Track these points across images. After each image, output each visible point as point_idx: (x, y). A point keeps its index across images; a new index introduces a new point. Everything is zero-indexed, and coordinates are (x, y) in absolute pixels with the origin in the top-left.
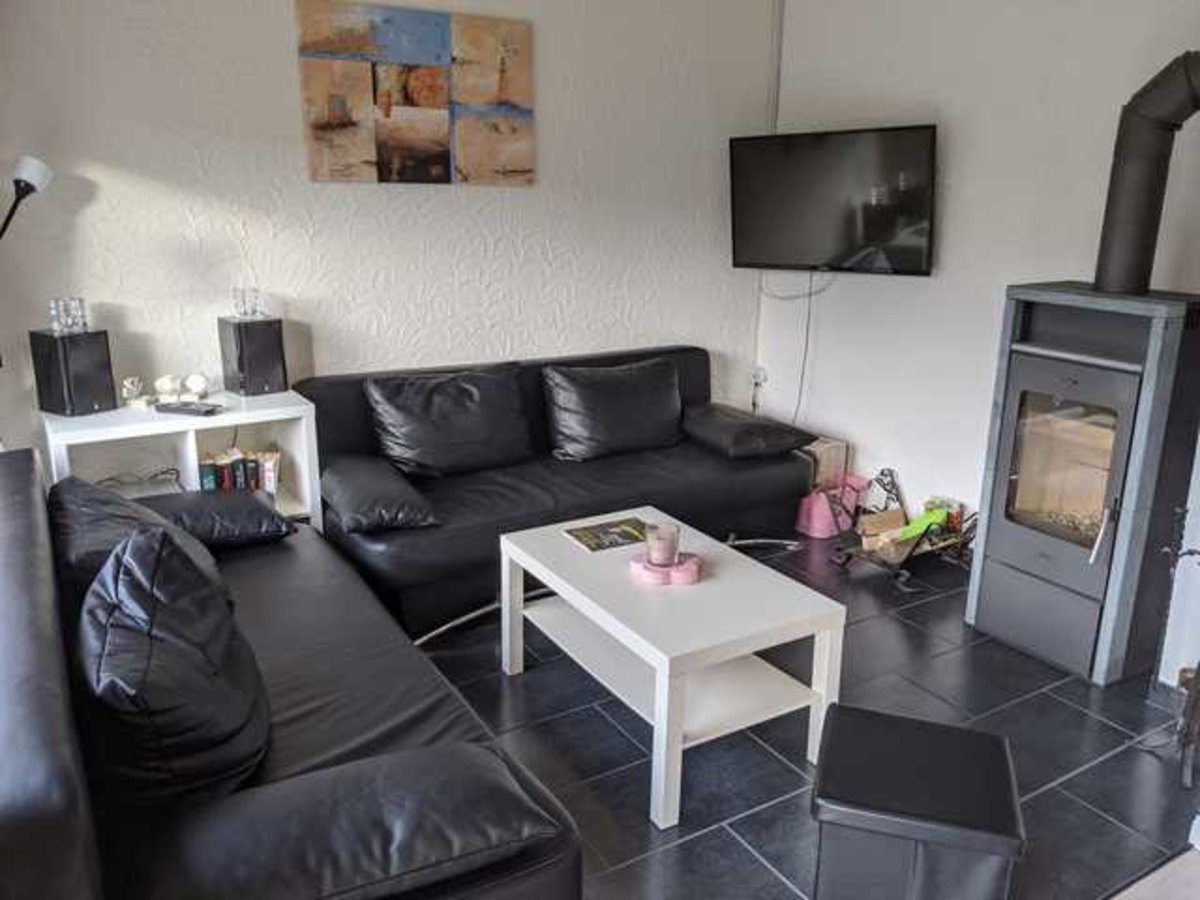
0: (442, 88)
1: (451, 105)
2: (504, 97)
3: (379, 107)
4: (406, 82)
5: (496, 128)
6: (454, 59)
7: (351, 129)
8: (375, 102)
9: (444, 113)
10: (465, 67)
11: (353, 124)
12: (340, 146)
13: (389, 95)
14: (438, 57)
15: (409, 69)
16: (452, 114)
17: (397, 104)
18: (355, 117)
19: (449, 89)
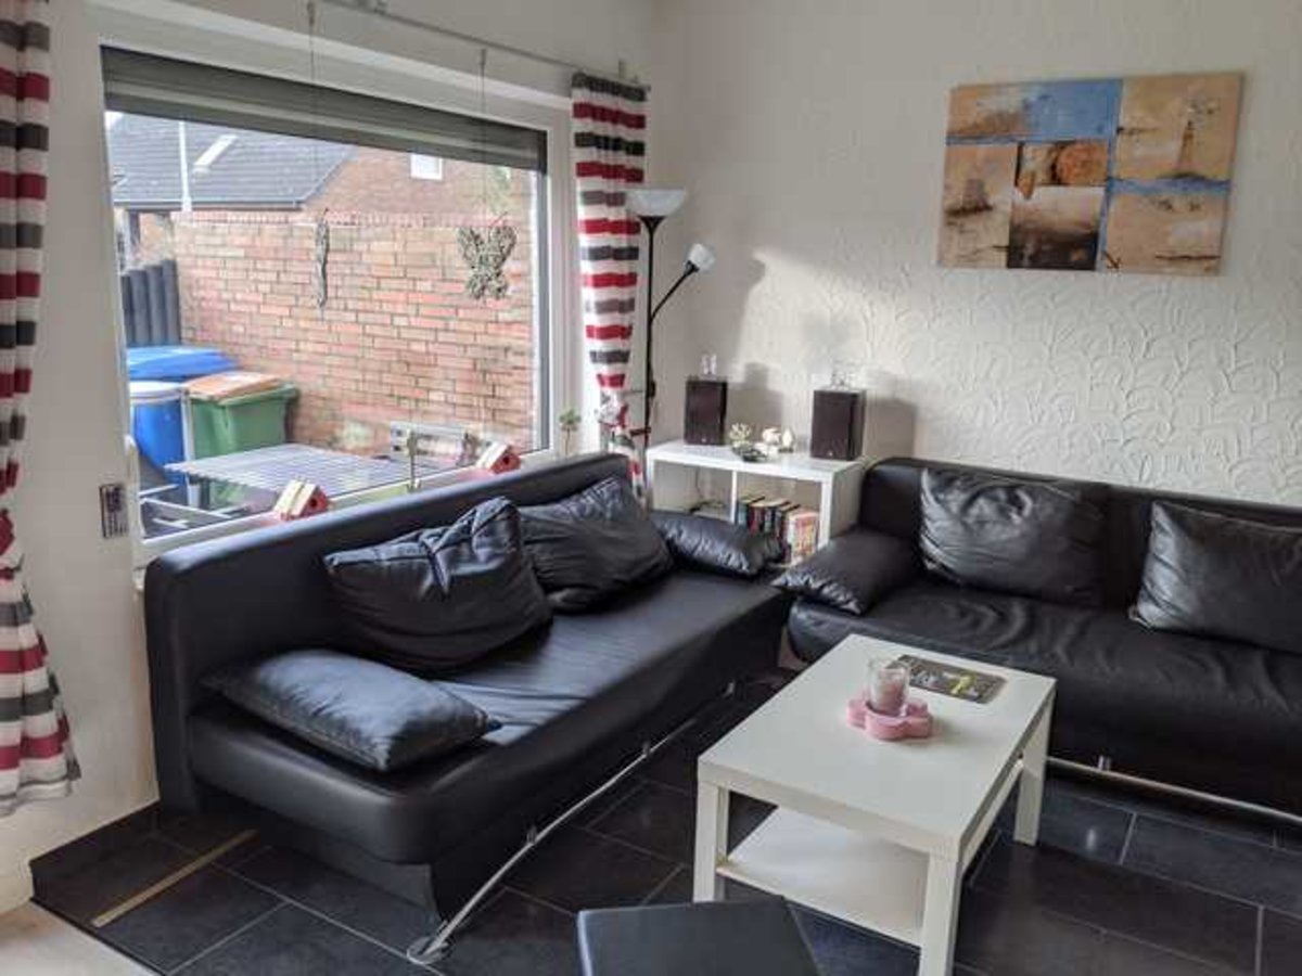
0: (1099, 164)
1: (1109, 182)
2: (1185, 168)
3: (1022, 190)
4: (1056, 159)
5: (1168, 206)
6: (1120, 130)
7: (985, 214)
8: (1016, 184)
9: (1099, 192)
10: (1134, 137)
11: (988, 208)
12: (972, 231)
13: (1033, 175)
14: (1100, 129)
15: (1061, 146)
16: (1109, 192)
17: (1044, 184)
18: (991, 201)
19: (1109, 162)
